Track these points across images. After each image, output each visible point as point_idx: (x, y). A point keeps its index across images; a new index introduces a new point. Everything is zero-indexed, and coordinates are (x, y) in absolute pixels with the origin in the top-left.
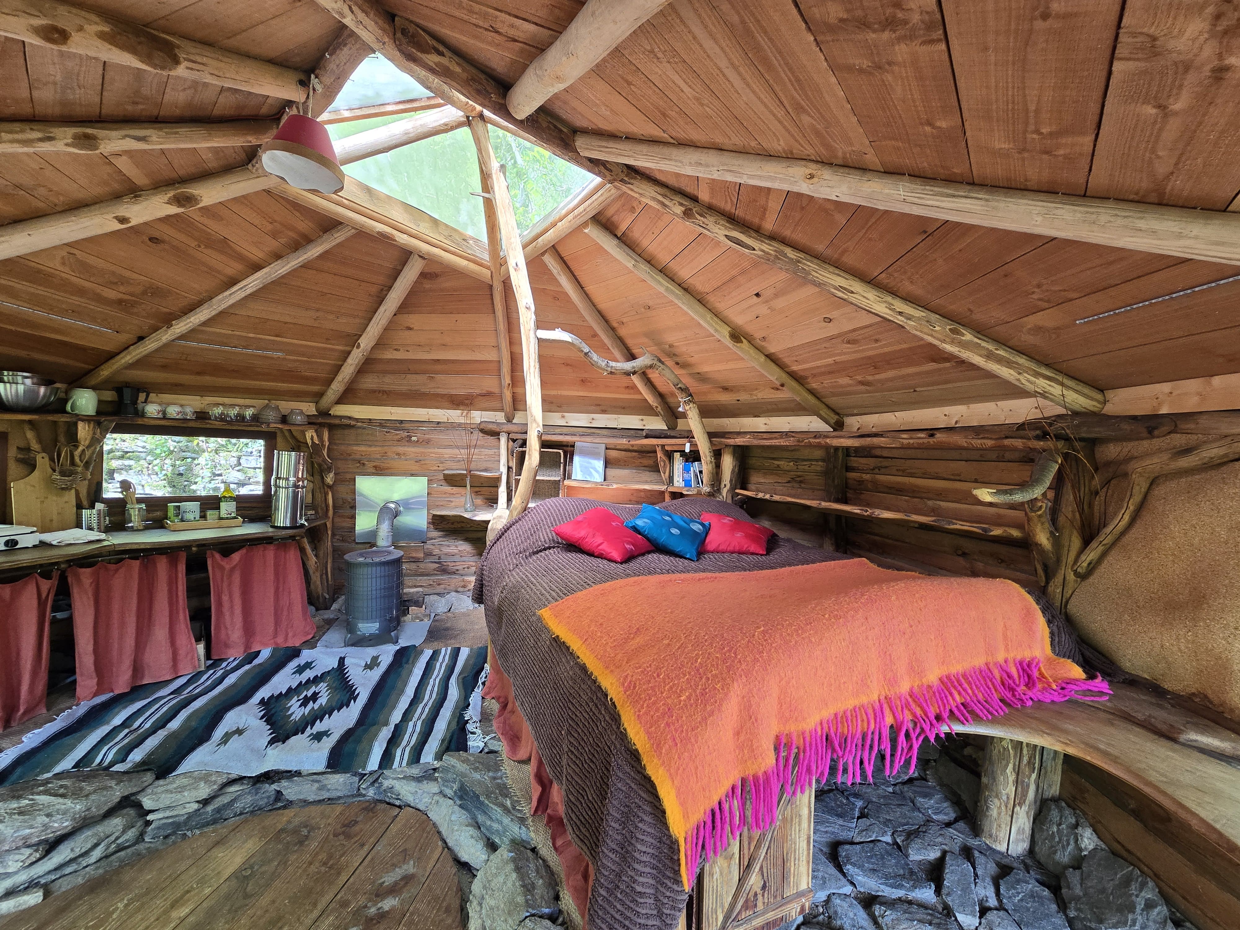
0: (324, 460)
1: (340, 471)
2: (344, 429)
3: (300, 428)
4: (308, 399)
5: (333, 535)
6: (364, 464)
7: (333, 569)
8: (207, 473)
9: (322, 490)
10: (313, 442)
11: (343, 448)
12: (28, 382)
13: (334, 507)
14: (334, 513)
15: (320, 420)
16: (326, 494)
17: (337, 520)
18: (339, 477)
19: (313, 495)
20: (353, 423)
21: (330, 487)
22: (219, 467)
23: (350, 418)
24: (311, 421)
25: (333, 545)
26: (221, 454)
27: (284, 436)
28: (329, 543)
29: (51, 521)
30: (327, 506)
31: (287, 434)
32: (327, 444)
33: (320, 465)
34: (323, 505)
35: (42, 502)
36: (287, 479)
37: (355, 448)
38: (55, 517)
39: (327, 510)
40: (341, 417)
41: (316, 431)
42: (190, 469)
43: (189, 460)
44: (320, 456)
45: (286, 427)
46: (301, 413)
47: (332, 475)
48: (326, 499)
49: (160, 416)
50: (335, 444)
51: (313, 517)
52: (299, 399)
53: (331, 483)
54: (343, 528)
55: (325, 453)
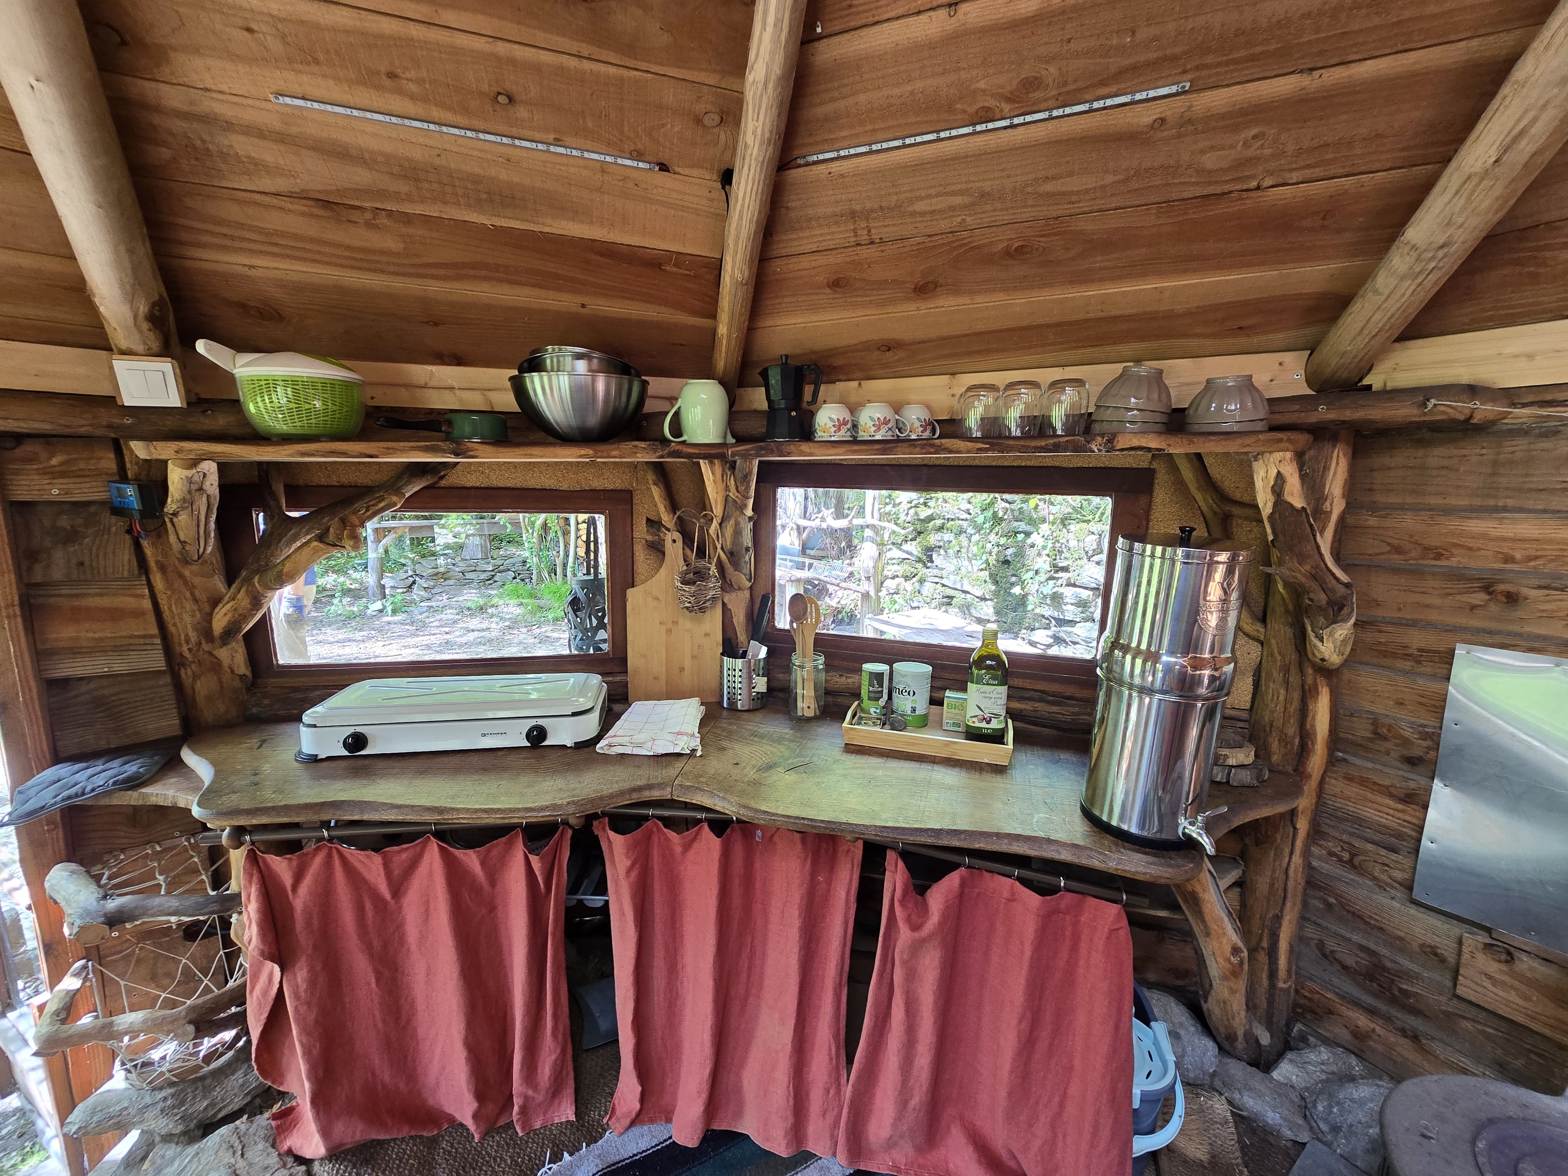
0: (1320, 575)
1: (1380, 613)
2: (1421, 443)
3: (1233, 447)
4: (1280, 337)
5: (1316, 833)
6: (1512, 599)
7: (1299, 939)
8: (1043, 564)
9: (1295, 679)
10: (1279, 501)
11: (1409, 522)
12: (581, 366)
13: (1335, 740)
14: (1332, 761)
15: (1324, 413)
16: (1307, 695)
17: (1336, 785)
18: (1369, 636)
19: (1256, 685)
20: (1484, 410)
21: (1326, 671)
22: (1066, 554)
23: (1473, 390)
24: (1280, 419)
25: (1308, 867)
26: (1072, 527)
27: (1180, 485)
28: (1297, 859)
29: (682, 669)
30: (1306, 736)
31: (1188, 473)
32: (1337, 506)
33: (1297, 592)
34: (1292, 730)
35: (669, 631)
36: (1152, 657)
37: (1476, 526)
38: (687, 663)
39: (1304, 750)
40: (1424, 393)
41: (1300, 457)
42: (1020, 554)
43: (1021, 537)
44: (1302, 558)
45: (1178, 447)
46: (1247, 385)
47: (1343, 631)
48: (1304, 713)
49: (843, 435)
50: (1373, 508)
51: (1246, 777)
52: (1243, 341)
53: (1335, 659)
54: (1360, 821)
55: (1325, 542)
